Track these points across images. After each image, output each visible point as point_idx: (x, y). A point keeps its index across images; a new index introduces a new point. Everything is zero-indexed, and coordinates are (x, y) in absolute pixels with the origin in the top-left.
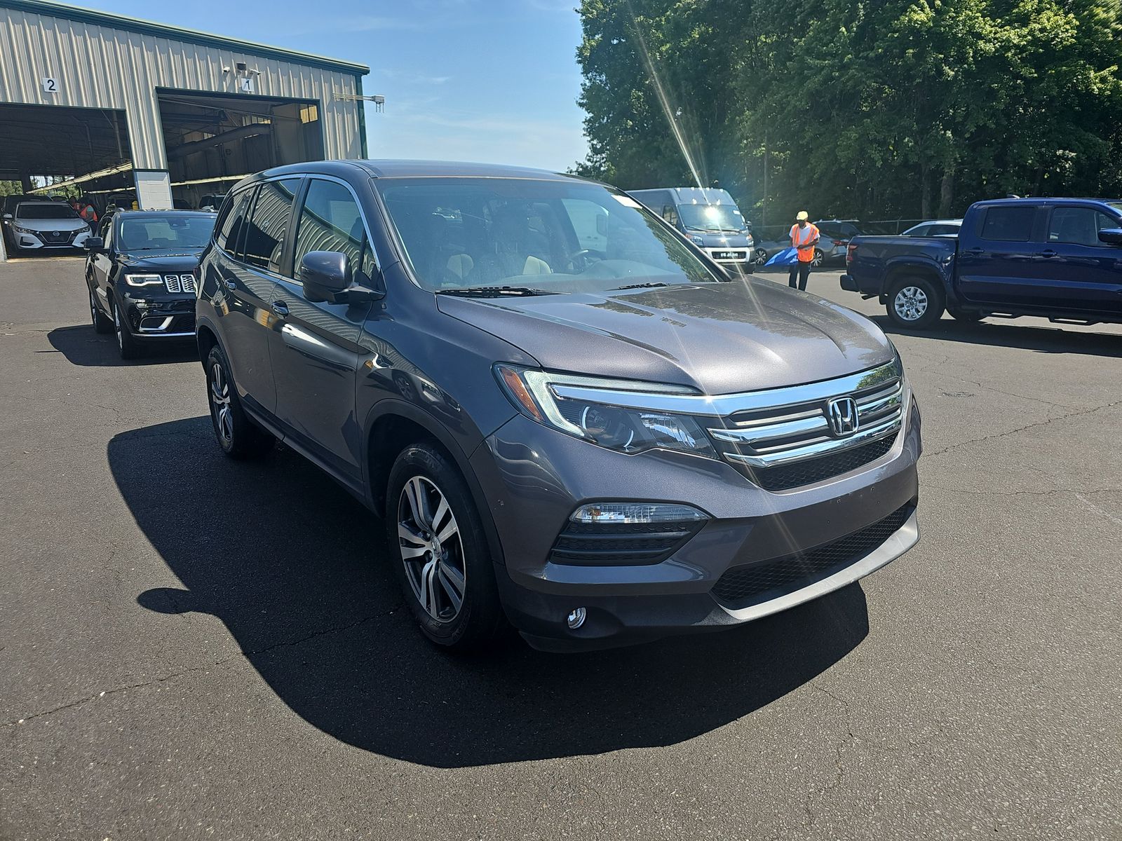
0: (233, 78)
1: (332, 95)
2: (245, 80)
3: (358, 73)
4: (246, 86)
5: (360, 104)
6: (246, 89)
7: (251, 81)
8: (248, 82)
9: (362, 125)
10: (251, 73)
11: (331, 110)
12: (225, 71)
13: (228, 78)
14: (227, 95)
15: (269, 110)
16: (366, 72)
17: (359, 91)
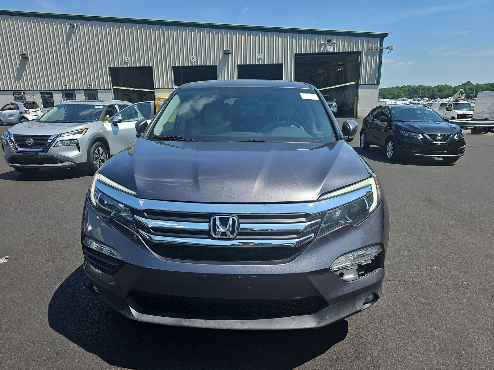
0: (325, 46)
1: (368, 48)
2: (330, 46)
3: (382, 37)
4: (330, 49)
5: (381, 51)
6: (330, 50)
7: (332, 47)
8: (331, 47)
9: (381, 60)
10: (333, 43)
11: (366, 55)
12: (322, 44)
13: (323, 47)
14: (322, 54)
15: (344, 58)
16: (386, 36)
17: (381, 45)
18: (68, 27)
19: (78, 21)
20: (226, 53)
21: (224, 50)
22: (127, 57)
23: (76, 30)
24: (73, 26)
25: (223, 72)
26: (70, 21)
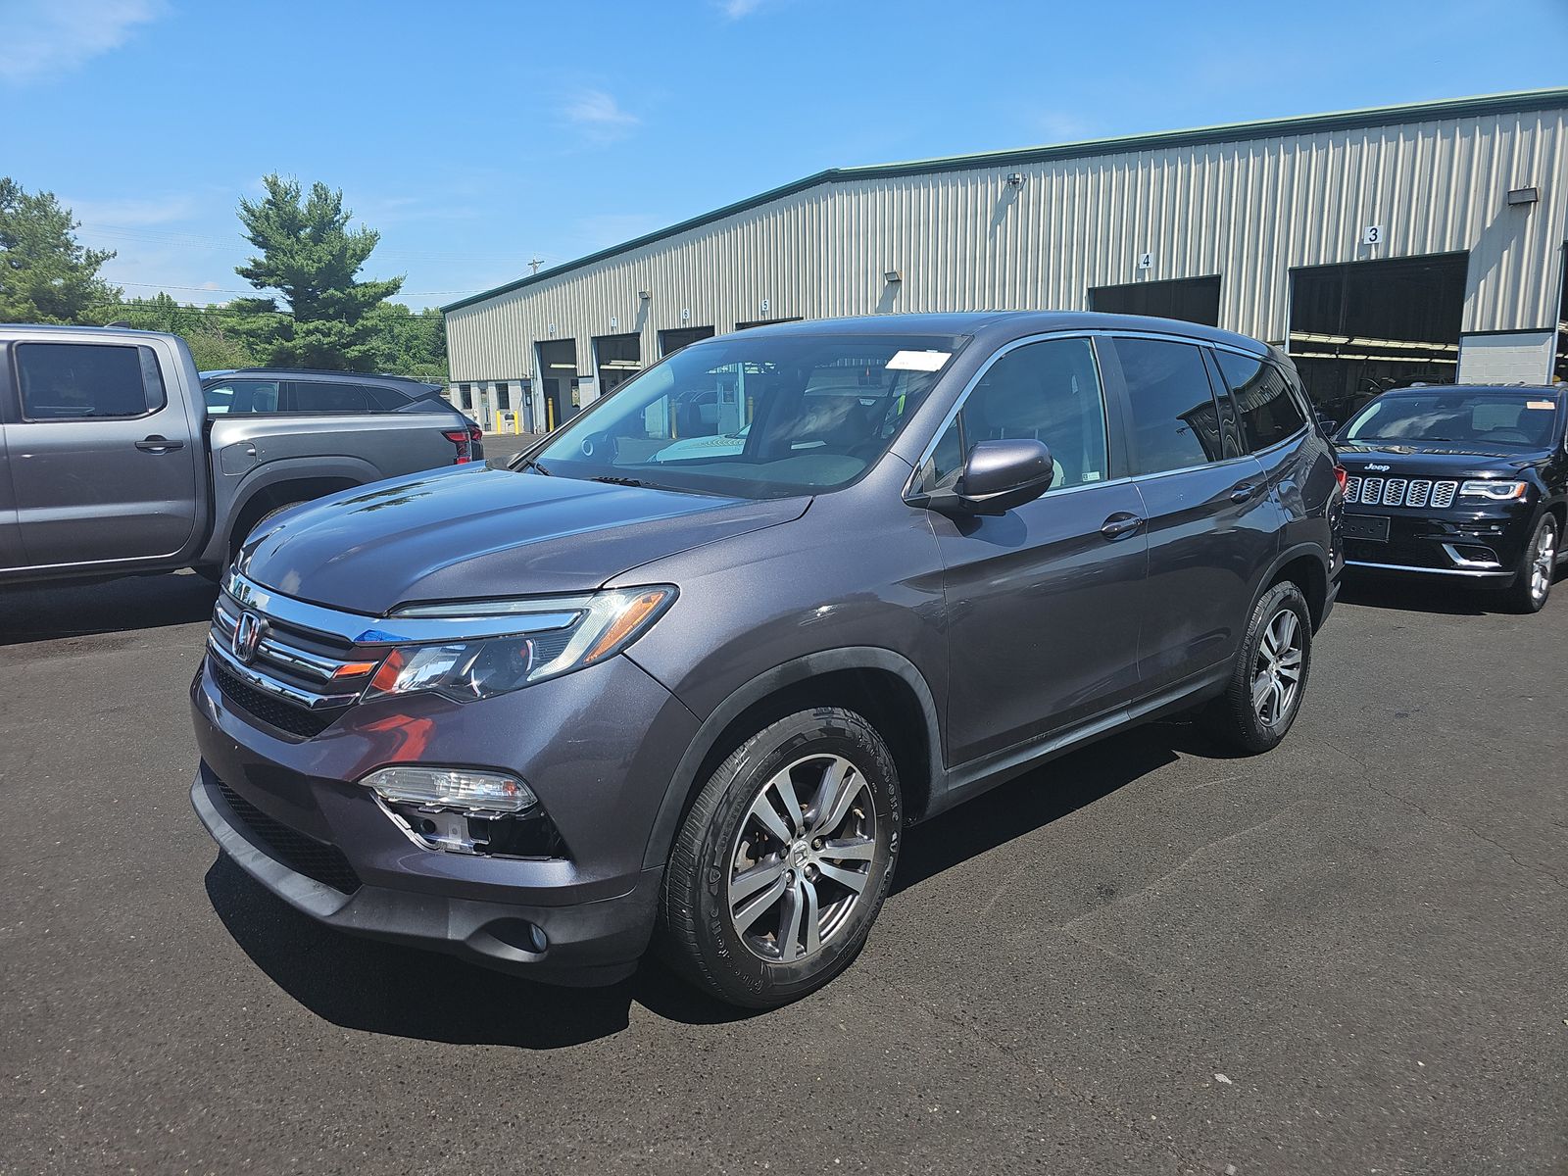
18: (1001, 185)
19: (1027, 167)
20: (1519, 203)
21: (1512, 189)
22: (1145, 252)
23: (1021, 193)
24: (1014, 183)
25: (1492, 274)
26: (1007, 170)
